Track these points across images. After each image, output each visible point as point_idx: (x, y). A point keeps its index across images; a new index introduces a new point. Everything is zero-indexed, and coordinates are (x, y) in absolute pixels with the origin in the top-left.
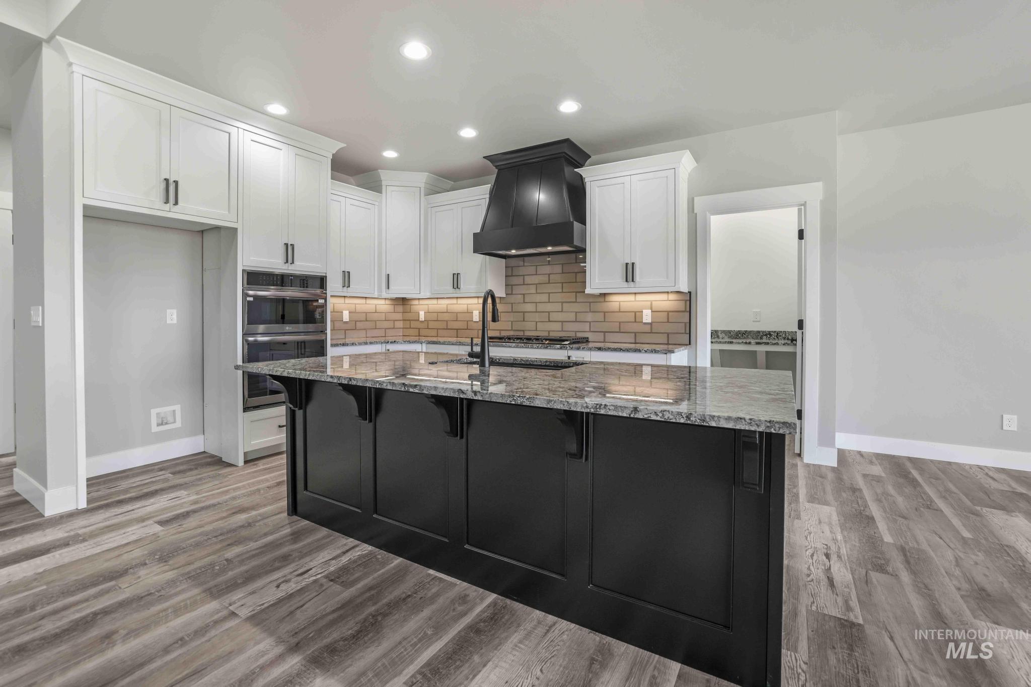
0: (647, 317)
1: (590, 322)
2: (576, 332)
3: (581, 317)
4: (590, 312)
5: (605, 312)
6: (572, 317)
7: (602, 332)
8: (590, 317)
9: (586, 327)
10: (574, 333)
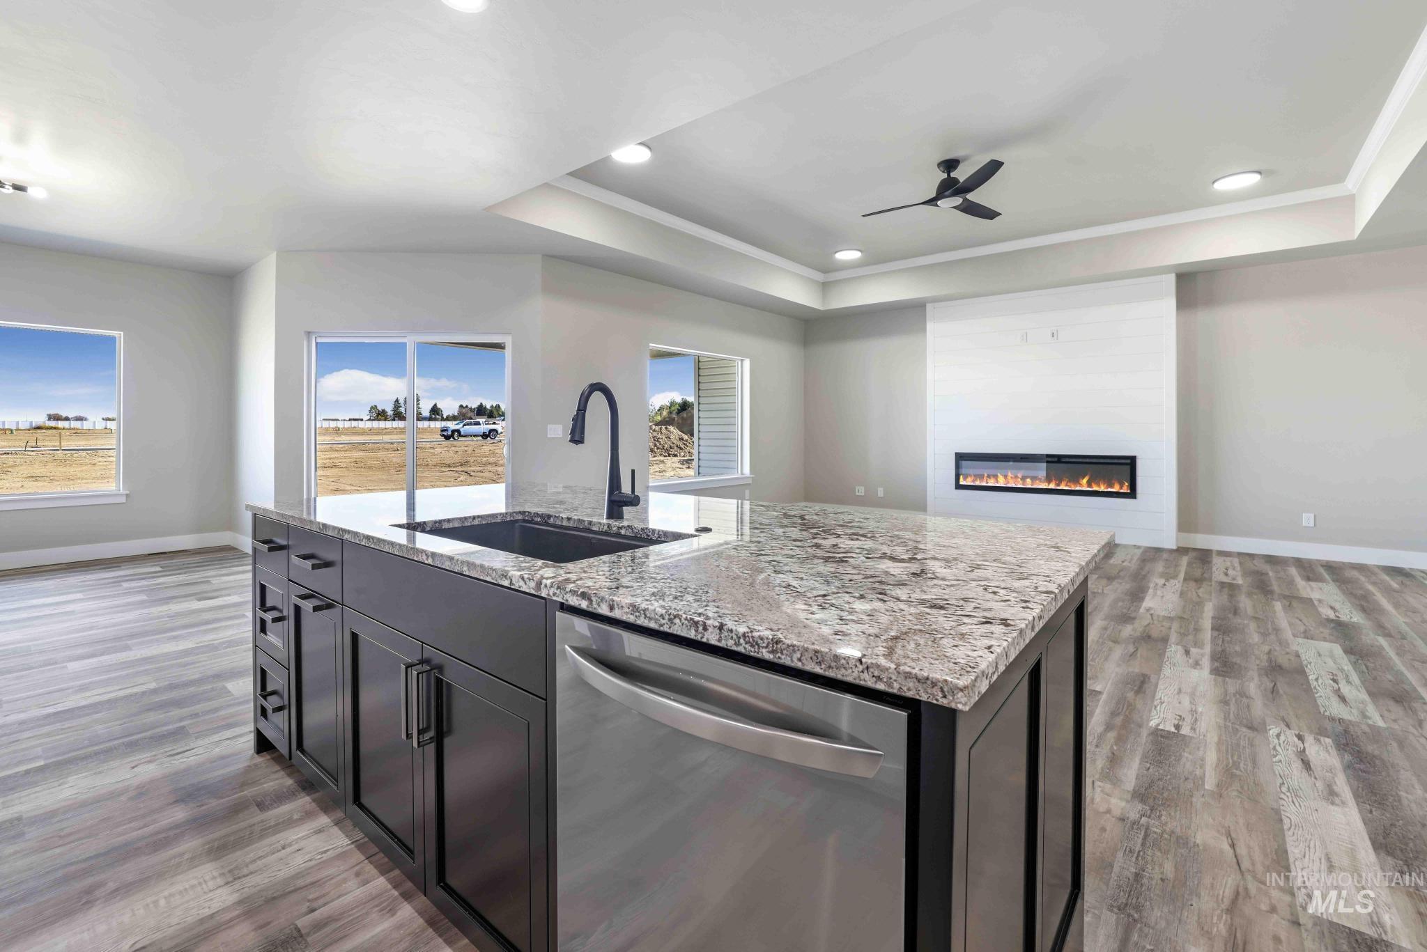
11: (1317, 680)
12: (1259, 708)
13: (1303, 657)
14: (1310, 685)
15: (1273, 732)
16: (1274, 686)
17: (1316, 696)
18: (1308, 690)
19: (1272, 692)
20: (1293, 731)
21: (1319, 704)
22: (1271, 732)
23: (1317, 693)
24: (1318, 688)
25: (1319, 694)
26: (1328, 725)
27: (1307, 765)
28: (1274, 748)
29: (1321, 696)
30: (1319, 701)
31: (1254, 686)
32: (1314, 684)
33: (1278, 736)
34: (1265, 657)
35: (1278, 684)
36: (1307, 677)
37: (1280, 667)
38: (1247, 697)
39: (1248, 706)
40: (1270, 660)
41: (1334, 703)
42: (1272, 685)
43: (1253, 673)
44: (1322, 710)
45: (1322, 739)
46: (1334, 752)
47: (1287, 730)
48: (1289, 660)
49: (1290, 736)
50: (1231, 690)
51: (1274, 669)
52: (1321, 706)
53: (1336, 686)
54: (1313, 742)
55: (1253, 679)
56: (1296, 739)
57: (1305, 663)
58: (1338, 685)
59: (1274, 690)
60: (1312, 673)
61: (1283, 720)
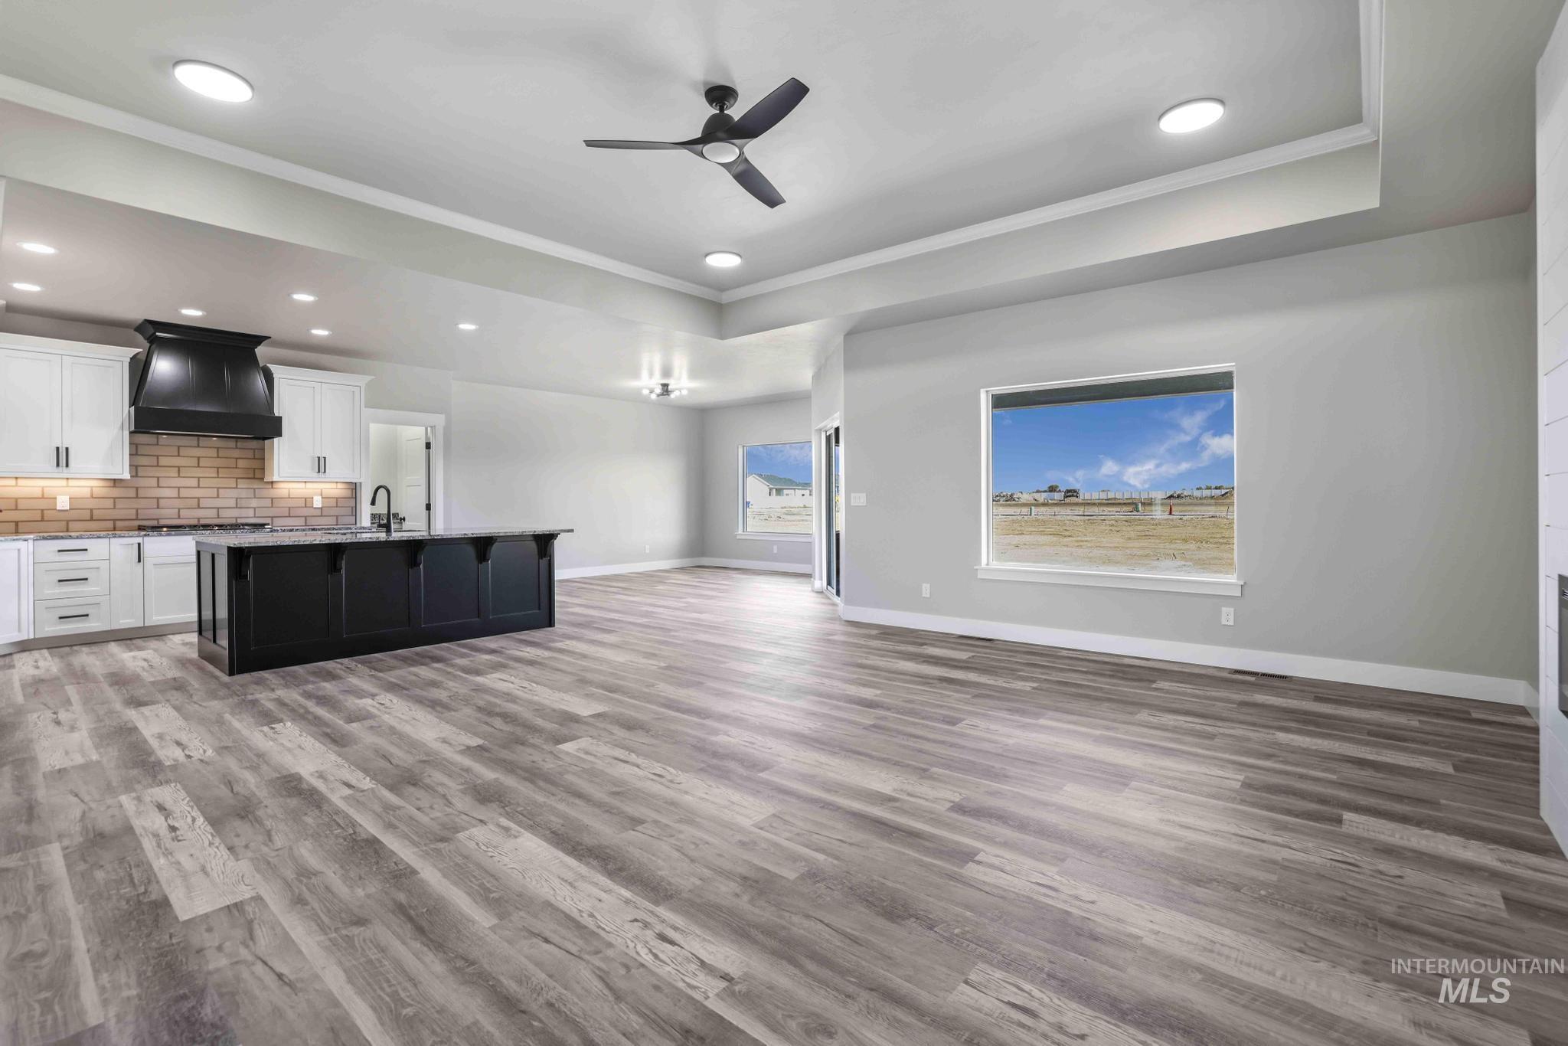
0: (318, 502)
1: (255, 508)
2: (236, 518)
3: (243, 503)
4: (255, 498)
5: (272, 499)
6: (232, 503)
7: (269, 517)
8: (254, 503)
9: (251, 513)
10: (235, 520)
11: (194, 820)
12: (232, 763)
13: (224, 852)
14: (199, 809)
15: (210, 752)
16: (232, 790)
17: (188, 799)
18: (197, 801)
19: (230, 782)
20: (196, 758)
21: (182, 791)
22: (211, 751)
23: (188, 802)
24: (189, 809)
25: (186, 802)
26: (170, 775)
27: (178, 744)
28: (203, 743)
29: (183, 800)
30: (183, 794)
31: (250, 782)
32: (196, 813)
33: (205, 751)
34: (268, 823)
35: (231, 795)
36: (206, 819)
37: (242, 818)
38: (247, 767)
39: (241, 761)
40: (259, 821)
41: (169, 799)
42: (235, 791)
43: (262, 793)
44: (179, 786)
45: (173, 763)
46: (162, 758)
47: (200, 758)
48: (238, 836)
49: (196, 755)
50: (264, 767)
51: (245, 810)
52: (180, 789)
53: (171, 822)
54: (179, 759)
55: (257, 788)
56: (191, 754)
57: (217, 841)
58: (169, 825)
59: (230, 785)
60: (202, 827)
61: (207, 763)
